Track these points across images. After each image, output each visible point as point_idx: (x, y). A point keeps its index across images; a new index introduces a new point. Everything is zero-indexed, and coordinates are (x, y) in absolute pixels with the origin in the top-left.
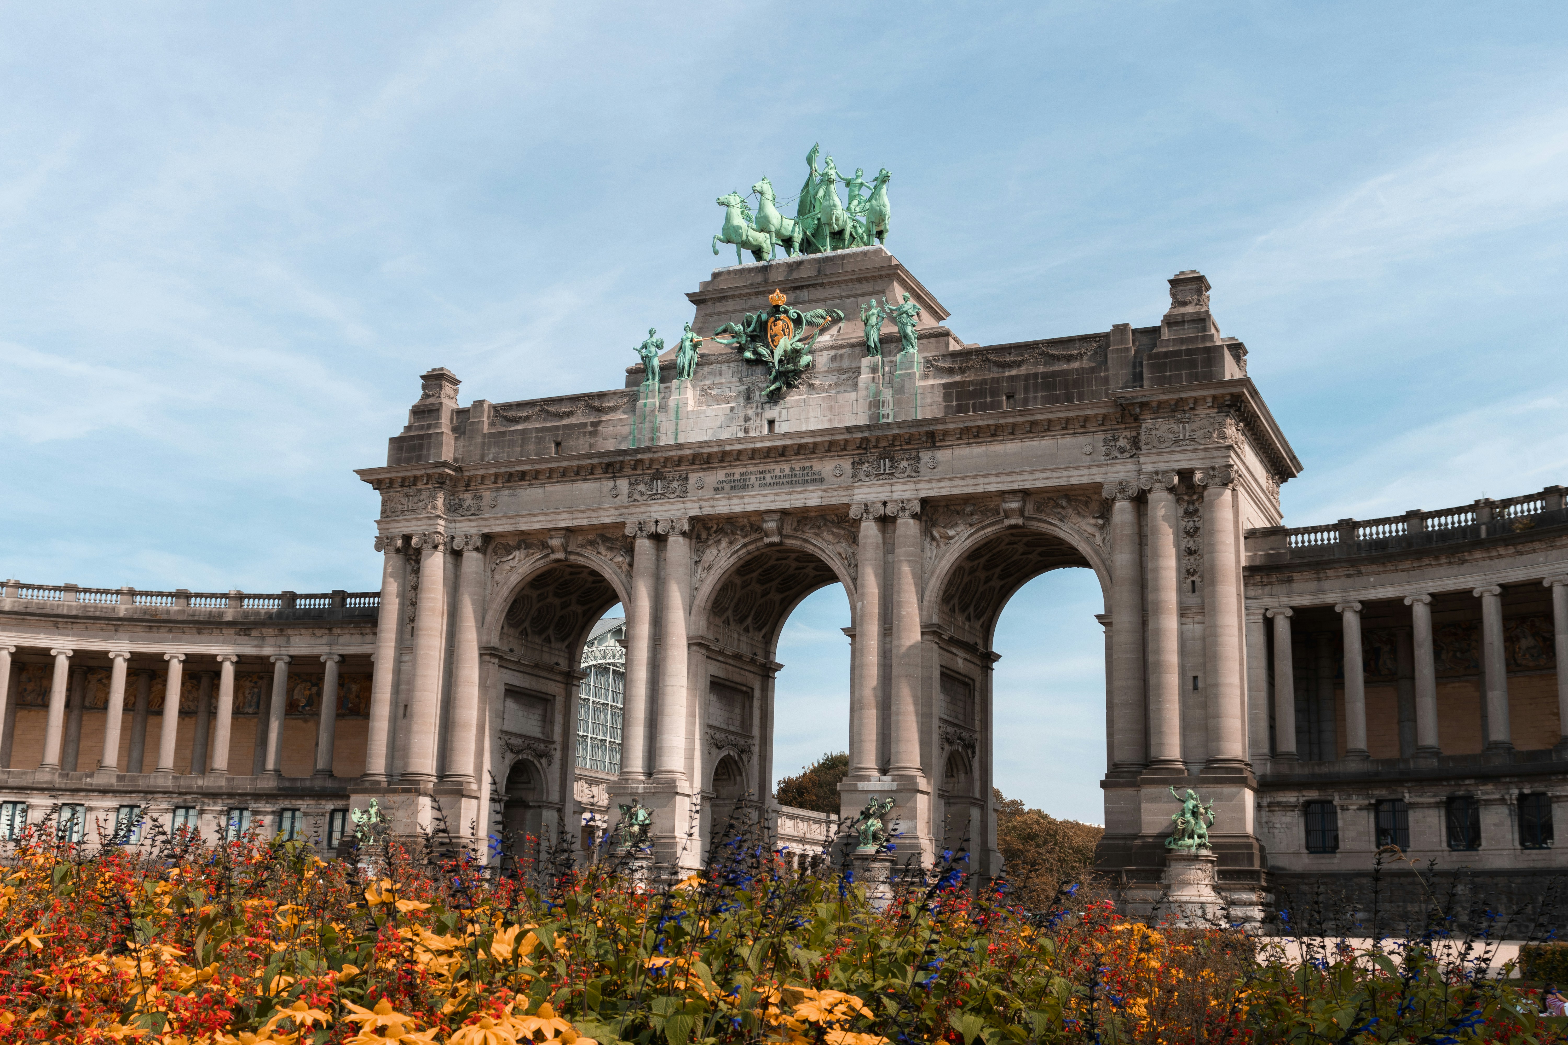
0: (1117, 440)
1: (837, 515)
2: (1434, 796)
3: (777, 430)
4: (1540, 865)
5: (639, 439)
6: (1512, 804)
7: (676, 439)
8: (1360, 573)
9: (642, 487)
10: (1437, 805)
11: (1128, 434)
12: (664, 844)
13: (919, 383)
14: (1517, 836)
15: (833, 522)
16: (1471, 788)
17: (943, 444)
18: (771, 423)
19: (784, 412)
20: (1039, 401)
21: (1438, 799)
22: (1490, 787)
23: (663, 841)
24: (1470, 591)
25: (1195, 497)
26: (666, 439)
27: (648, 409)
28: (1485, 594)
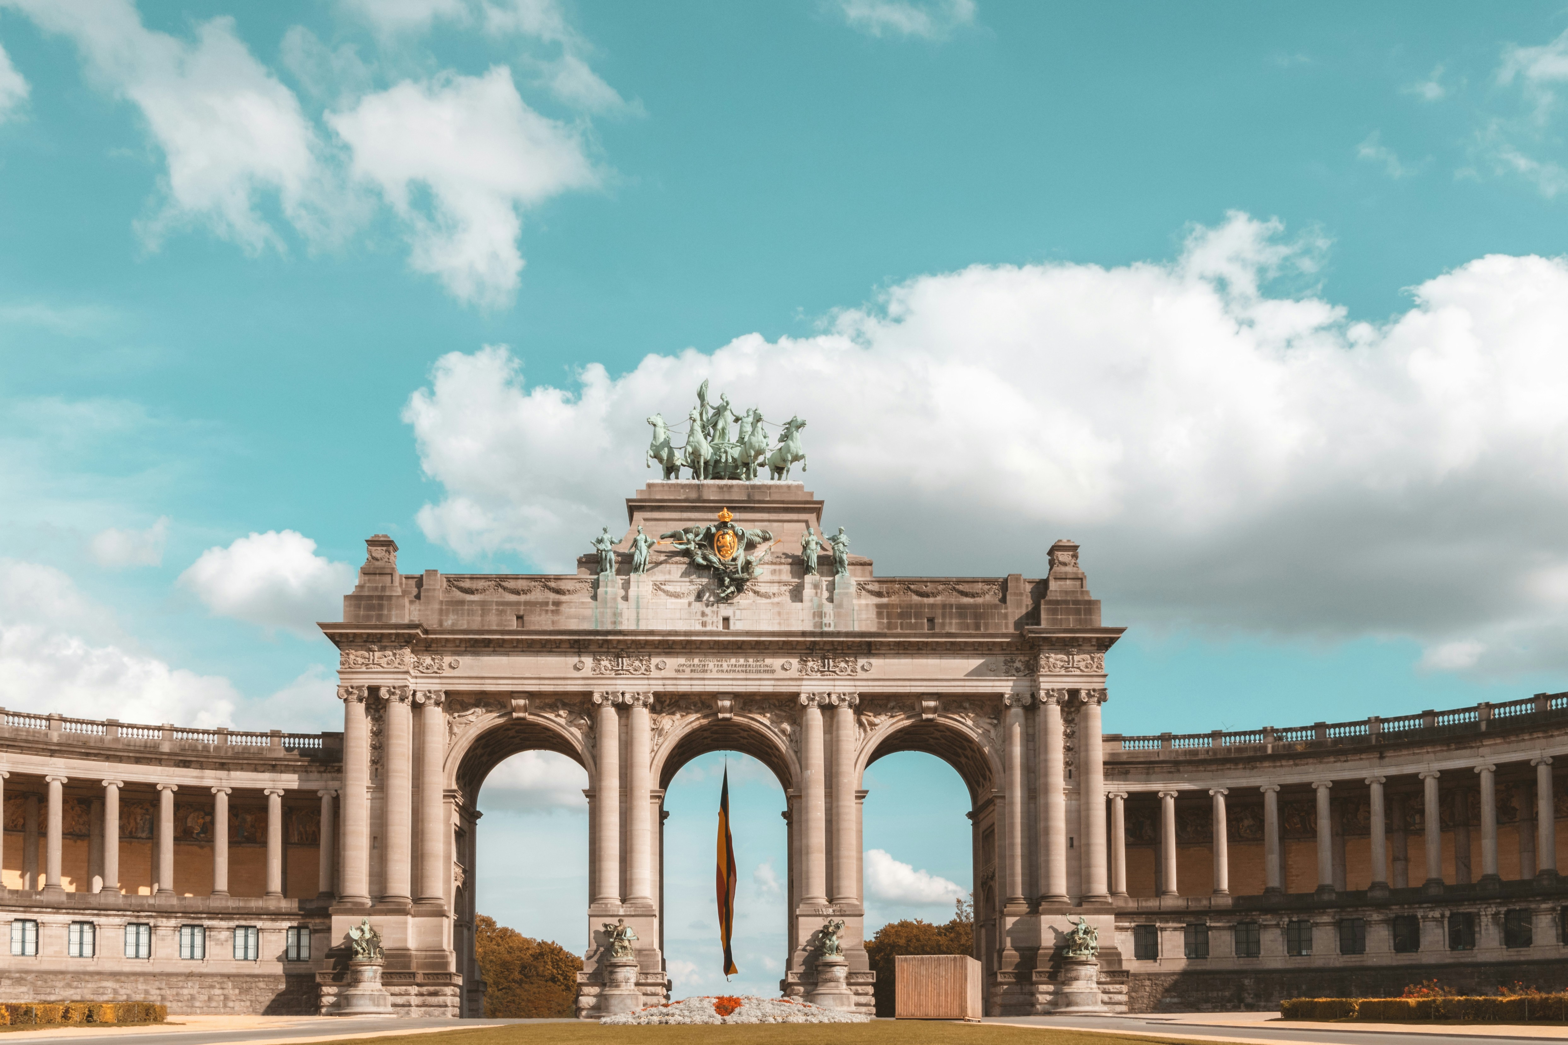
0: (1014, 662)
1: (778, 700)
2: (1228, 922)
3: (733, 627)
4: (1303, 966)
5: (602, 622)
6: (1283, 928)
7: (638, 625)
8: (1179, 771)
9: (605, 663)
10: (1230, 928)
11: (1022, 658)
12: (647, 955)
13: (855, 602)
14: (1286, 948)
15: (775, 705)
16: (1255, 917)
17: (877, 652)
18: (726, 620)
19: (738, 612)
20: (954, 626)
21: (1231, 924)
22: (1269, 917)
23: (644, 952)
24: (1258, 788)
25: (1073, 709)
26: (627, 625)
27: (609, 597)
28: (1269, 791)
